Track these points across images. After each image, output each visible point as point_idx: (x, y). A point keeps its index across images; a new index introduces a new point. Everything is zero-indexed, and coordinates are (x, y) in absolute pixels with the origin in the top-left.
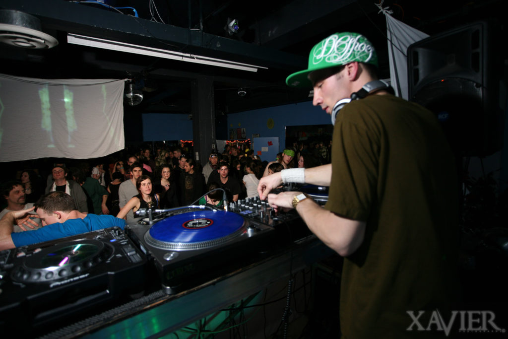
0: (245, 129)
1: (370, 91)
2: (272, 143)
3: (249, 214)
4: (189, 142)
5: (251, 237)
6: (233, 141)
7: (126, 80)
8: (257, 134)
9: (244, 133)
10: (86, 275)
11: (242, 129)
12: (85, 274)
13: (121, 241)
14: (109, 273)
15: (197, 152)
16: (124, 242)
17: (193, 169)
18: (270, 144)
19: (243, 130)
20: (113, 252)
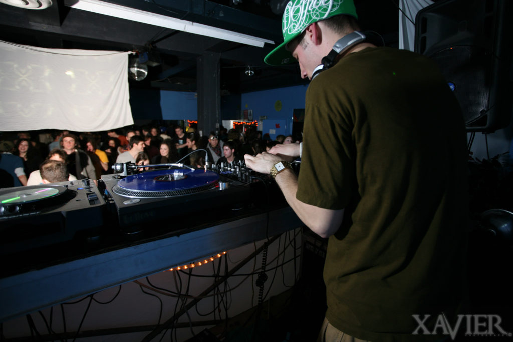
0: (252, 111)
1: (340, 52)
2: (280, 126)
7: (130, 52)
8: (264, 117)
9: (251, 115)
11: (249, 111)
12: (36, 212)
15: (201, 130)
17: (195, 144)
18: (277, 126)
19: (251, 112)
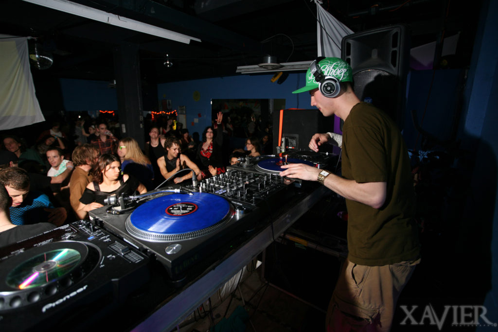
3: (223, 193)
4: (110, 112)
5: (240, 220)
6: (159, 112)
7: (29, 38)
8: (183, 106)
9: (169, 105)
10: (85, 288)
11: (168, 101)
12: (82, 287)
13: (102, 238)
14: (113, 280)
15: (123, 124)
16: (105, 239)
18: (199, 115)
19: (169, 102)
20: (101, 254)
